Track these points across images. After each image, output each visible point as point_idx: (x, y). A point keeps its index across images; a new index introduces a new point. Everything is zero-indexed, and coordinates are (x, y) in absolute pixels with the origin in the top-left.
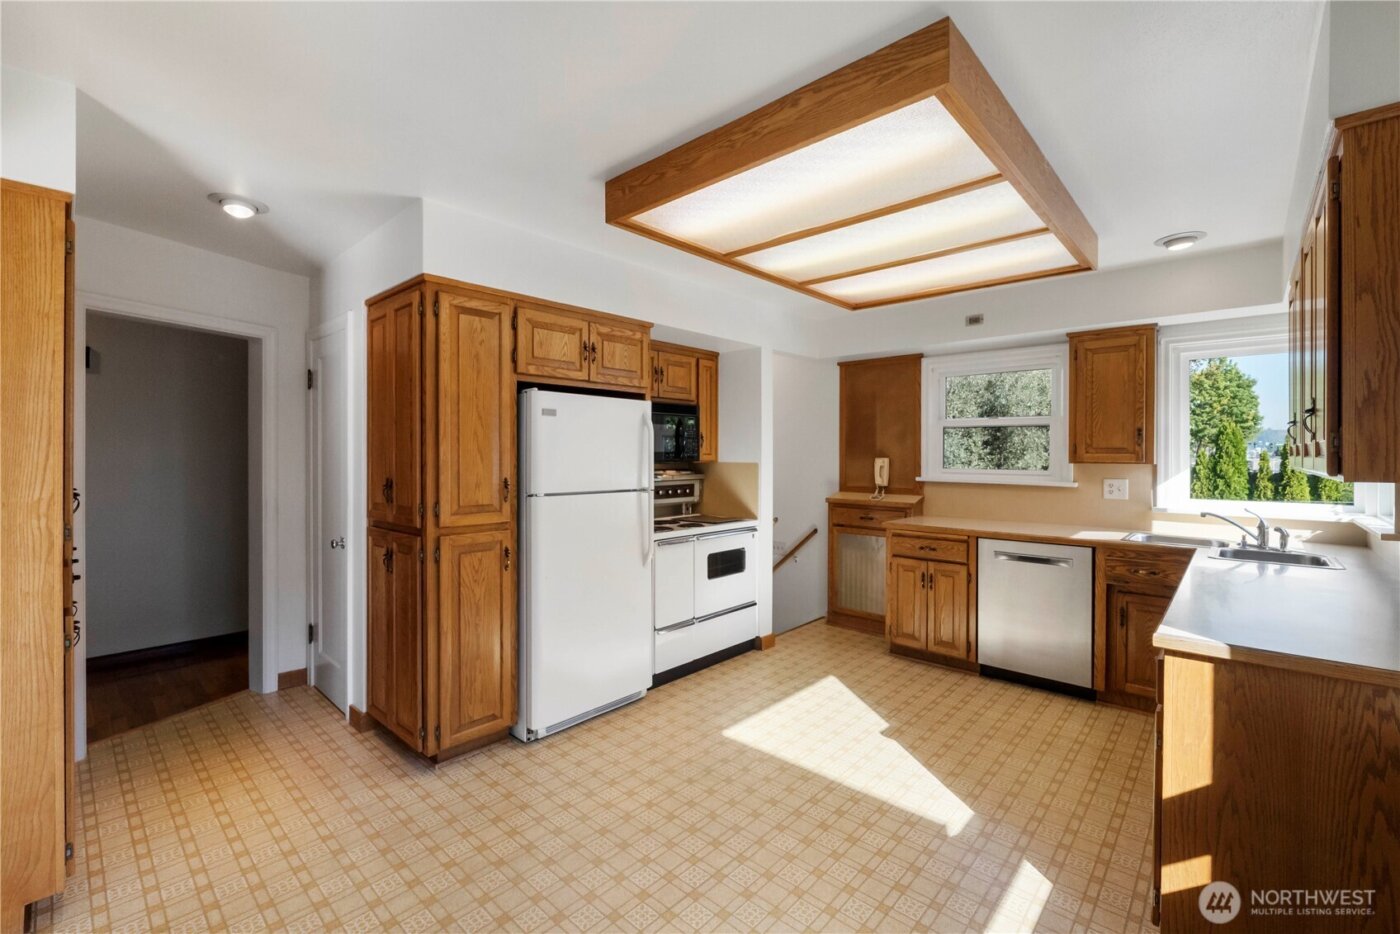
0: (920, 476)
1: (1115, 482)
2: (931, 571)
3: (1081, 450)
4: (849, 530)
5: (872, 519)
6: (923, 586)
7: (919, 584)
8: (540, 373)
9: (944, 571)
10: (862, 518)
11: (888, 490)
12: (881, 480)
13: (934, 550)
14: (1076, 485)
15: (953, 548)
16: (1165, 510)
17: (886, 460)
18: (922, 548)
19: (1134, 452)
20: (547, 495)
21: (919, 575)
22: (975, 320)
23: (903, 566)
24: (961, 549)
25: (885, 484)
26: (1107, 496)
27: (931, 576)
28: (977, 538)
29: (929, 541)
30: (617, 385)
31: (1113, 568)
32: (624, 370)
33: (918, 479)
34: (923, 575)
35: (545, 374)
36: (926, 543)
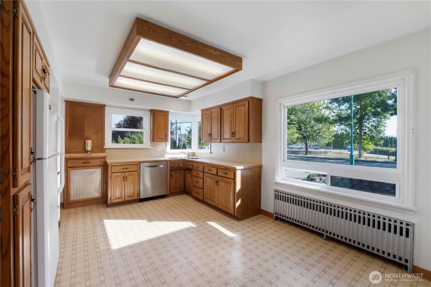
0: (104, 146)
1: (159, 146)
2: (126, 175)
3: (155, 139)
4: (77, 168)
5: (89, 163)
6: (124, 181)
7: (122, 180)
9: (130, 174)
10: (84, 163)
11: (91, 152)
12: (89, 148)
13: (127, 168)
14: (151, 147)
15: (133, 167)
16: (168, 152)
17: (91, 141)
18: (123, 169)
19: (165, 139)
21: (122, 177)
22: (132, 100)
23: (115, 176)
24: (136, 167)
25: (90, 150)
26: (157, 150)
27: (126, 177)
28: (140, 163)
29: (126, 166)
31: (171, 165)
33: (104, 147)
34: (124, 177)
36: (125, 167)
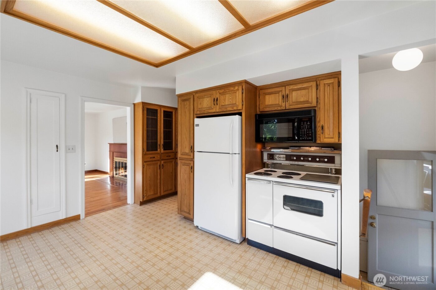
8: (200, 113)
20: (197, 152)
30: (227, 111)
32: (230, 104)
35: (202, 113)
